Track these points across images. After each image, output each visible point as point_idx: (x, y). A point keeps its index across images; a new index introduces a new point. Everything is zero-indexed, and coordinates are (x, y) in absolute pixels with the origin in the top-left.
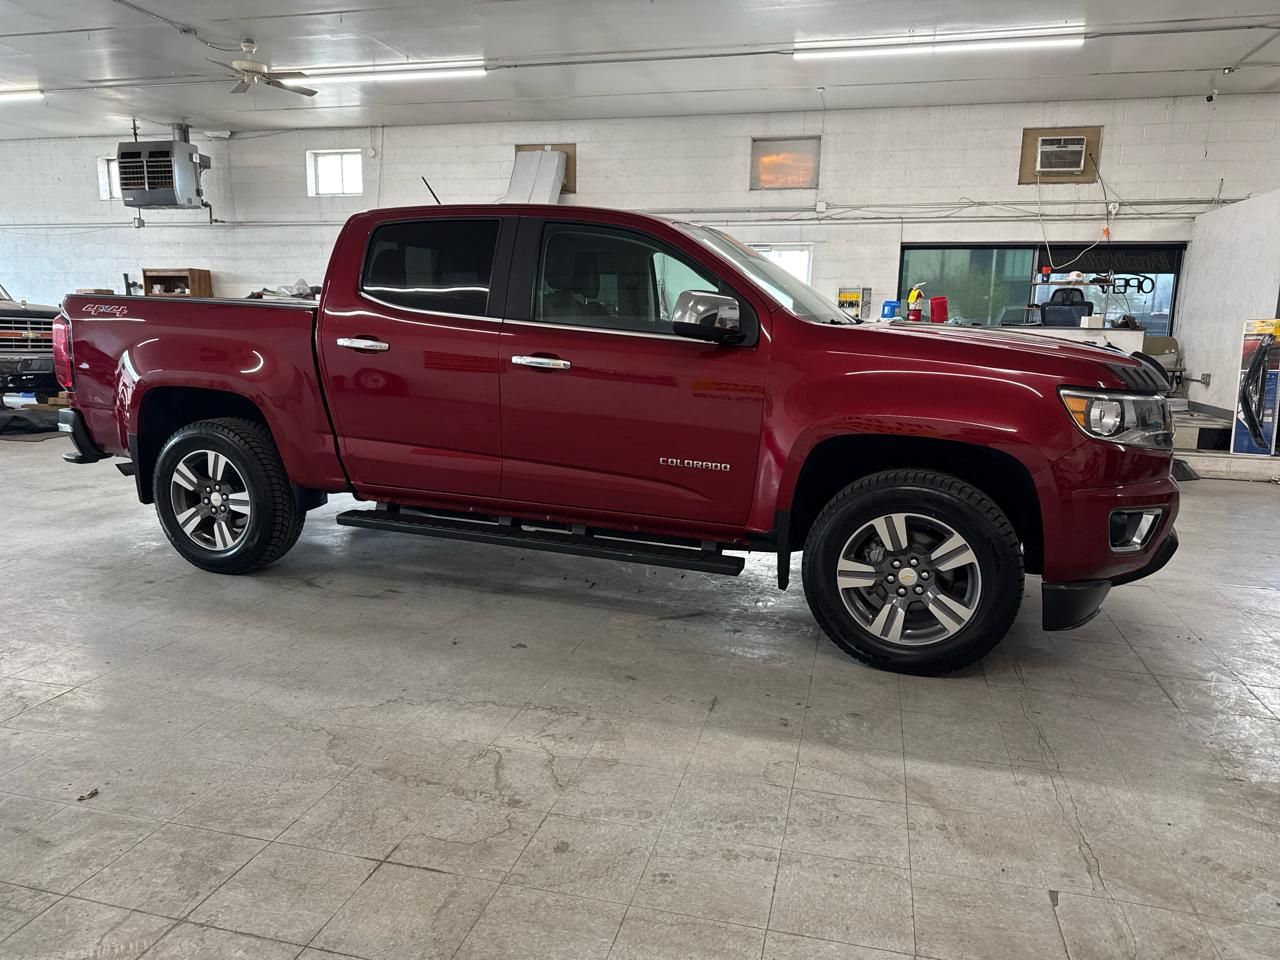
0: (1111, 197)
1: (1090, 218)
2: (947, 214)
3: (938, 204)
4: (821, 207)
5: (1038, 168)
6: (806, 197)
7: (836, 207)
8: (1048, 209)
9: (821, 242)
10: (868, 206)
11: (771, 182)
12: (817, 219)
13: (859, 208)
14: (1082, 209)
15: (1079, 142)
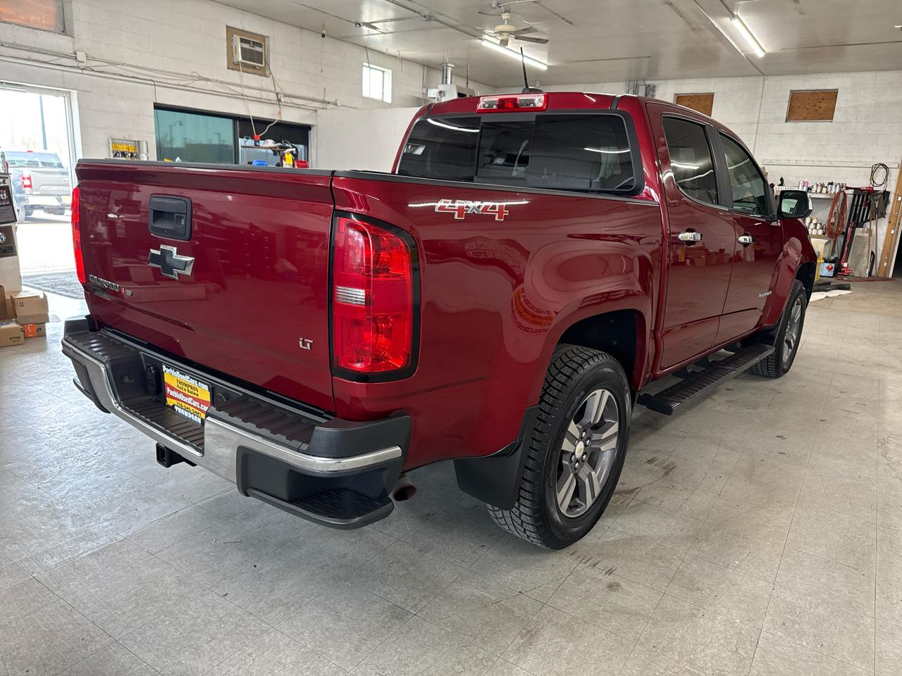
0: (278, 90)
1: (268, 102)
2: (184, 83)
3: (178, 74)
4: (81, 56)
5: (240, 59)
6: (63, 43)
7: (94, 59)
8: (247, 92)
9: (85, 92)
10: (123, 65)
11: (10, 16)
12: (78, 68)
13: (115, 64)
14: (264, 95)
15: (260, 45)
